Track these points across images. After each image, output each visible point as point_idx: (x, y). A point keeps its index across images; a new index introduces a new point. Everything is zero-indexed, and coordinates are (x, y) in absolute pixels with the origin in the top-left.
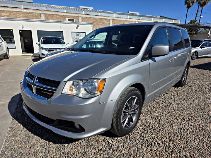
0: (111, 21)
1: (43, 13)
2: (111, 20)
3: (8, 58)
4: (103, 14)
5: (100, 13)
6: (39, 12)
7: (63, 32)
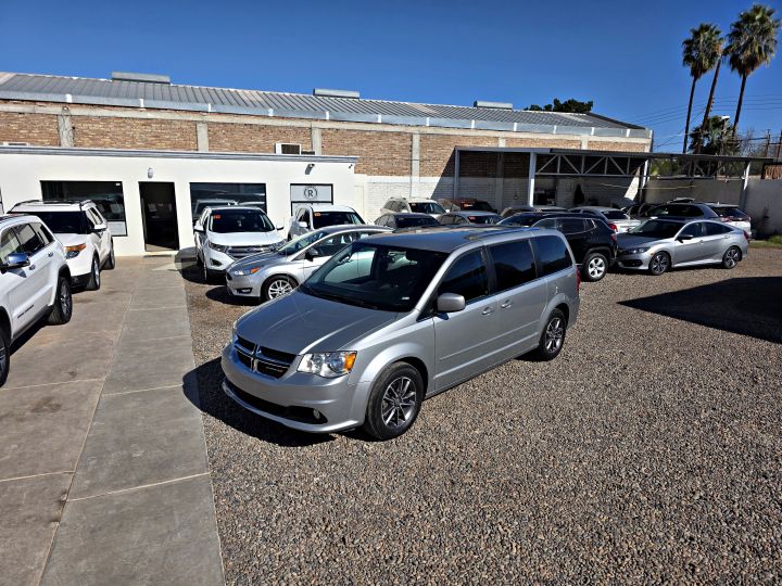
0: (416, 139)
1: (202, 122)
2: (415, 137)
3: (112, 267)
4: (388, 118)
5: (380, 116)
6: (191, 119)
7: (264, 185)
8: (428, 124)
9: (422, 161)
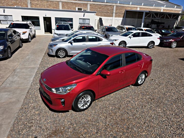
1: (60, 2)
2: (114, 6)
3: (35, 37)
8: (118, 3)
9: (116, 13)
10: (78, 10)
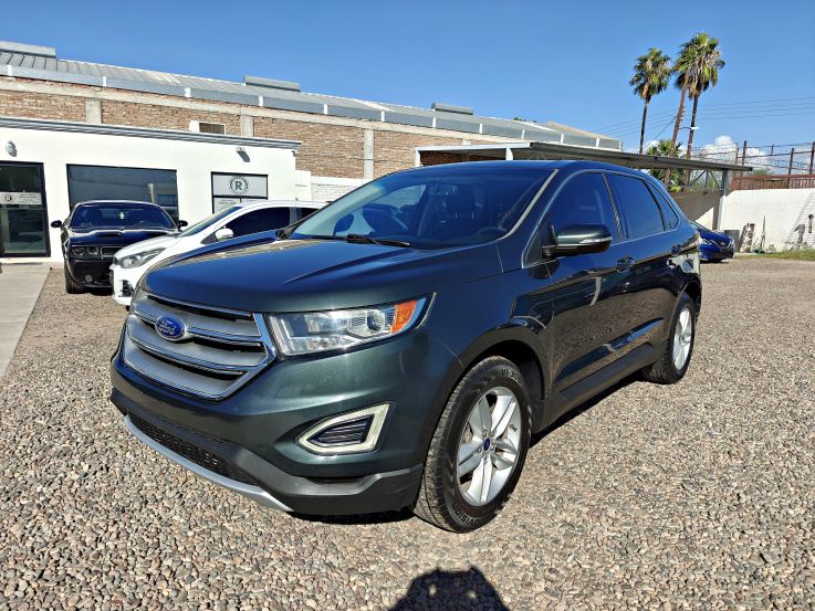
0: (369, 137)
1: (94, 99)
2: (367, 133)
6: (79, 94)
7: (176, 171)
8: (383, 119)
9: (376, 162)
10: (202, 130)
